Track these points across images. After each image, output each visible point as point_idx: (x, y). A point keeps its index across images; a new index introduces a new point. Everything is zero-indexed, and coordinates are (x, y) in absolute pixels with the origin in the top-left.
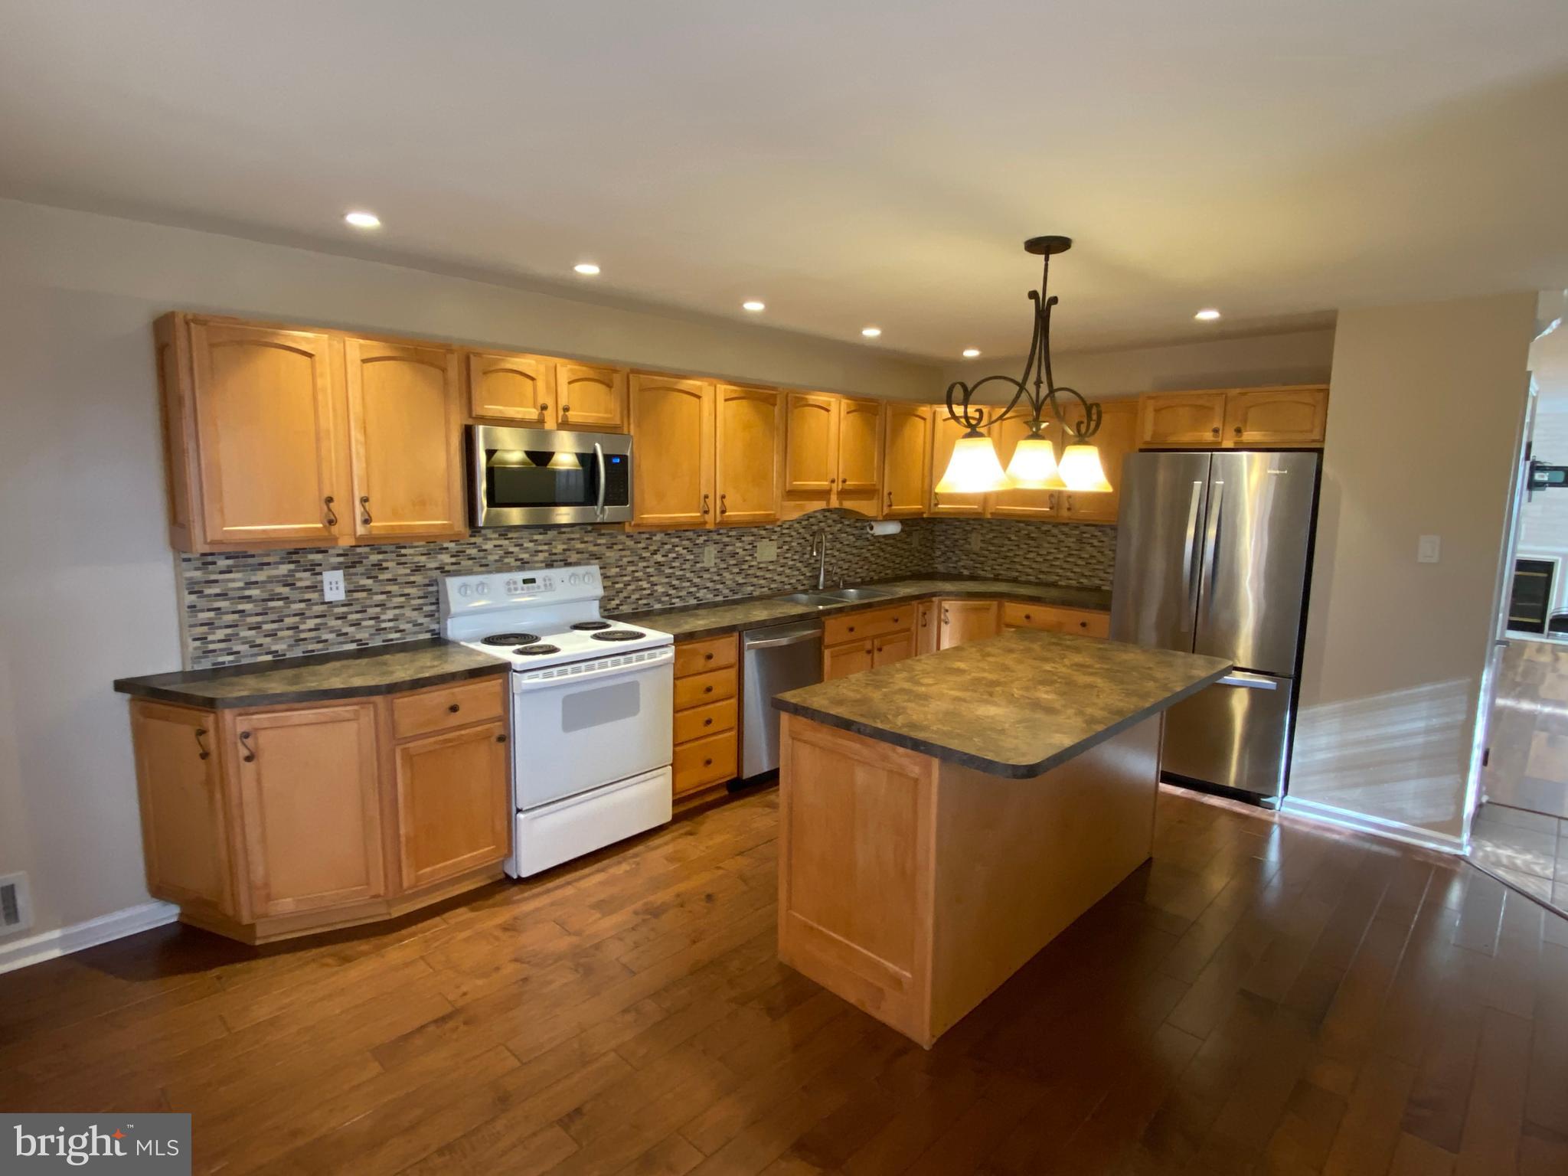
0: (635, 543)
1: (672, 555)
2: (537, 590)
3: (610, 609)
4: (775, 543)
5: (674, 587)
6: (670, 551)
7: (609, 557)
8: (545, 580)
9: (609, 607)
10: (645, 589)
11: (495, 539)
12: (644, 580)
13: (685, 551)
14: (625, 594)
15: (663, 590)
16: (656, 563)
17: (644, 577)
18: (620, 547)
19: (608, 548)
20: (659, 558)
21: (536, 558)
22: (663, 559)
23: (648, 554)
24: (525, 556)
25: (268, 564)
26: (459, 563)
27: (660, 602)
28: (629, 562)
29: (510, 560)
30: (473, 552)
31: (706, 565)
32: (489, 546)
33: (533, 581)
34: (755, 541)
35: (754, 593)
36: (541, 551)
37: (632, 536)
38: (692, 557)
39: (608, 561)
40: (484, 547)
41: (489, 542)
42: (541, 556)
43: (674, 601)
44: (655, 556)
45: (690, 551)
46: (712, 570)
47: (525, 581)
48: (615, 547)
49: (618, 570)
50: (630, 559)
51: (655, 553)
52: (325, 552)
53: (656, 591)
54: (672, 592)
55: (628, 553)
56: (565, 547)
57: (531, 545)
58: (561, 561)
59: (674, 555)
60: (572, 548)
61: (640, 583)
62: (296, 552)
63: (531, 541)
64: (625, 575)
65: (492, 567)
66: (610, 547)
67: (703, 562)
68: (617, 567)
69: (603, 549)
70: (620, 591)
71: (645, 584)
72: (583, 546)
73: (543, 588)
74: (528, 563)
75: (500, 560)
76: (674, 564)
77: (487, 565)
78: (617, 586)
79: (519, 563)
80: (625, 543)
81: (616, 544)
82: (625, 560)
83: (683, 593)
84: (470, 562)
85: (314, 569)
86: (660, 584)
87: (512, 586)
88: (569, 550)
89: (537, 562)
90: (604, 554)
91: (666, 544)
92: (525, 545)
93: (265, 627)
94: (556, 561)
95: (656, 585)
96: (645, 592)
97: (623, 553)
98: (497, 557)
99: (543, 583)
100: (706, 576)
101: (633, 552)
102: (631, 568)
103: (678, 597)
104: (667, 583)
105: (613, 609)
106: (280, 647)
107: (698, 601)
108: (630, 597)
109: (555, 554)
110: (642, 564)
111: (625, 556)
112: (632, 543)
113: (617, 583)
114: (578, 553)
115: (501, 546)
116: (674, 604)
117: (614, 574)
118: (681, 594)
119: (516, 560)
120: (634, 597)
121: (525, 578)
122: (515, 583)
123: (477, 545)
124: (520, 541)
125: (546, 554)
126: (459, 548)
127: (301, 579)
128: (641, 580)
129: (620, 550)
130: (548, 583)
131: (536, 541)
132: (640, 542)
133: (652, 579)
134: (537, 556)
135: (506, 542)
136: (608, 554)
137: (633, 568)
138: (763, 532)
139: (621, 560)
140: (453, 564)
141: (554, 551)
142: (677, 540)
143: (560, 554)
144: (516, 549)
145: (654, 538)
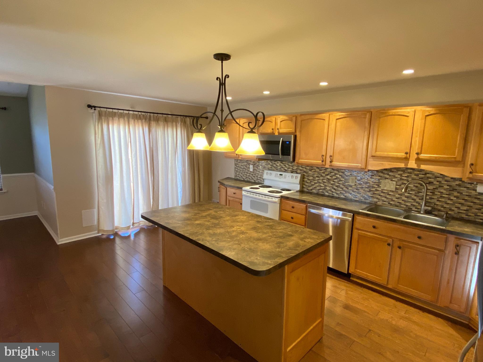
0: (320, 170)
1: (334, 177)
2: (282, 177)
3: (309, 190)
4: (394, 183)
5: (334, 189)
6: (334, 176)
7: (310, 173)
8: (285, 175)
9: (308, 189)
10: (322, 187)
11: (280, 163)
12: (322, 183)
13: (341, 177)
14: (314, 186)
15: (329, 189)
16: (327, 179)
17: (323, 182)
18: (314, 171)
19: (310, 170)
20: (328, 177)
21: (289, 170)
22: (330, 178)
23: (324, 175)
24: (286, 169)
25: (244, 162)
26: (272, 168)
27: (328, 192)
28: (316, 176)
29: (282, 169)
30: (275, 165)
31: (350, 184)
32: (278, 165)
33: (282, 175)
34: (380, 179)
35: (378, 203)
36: (290, 168)
37: (319, 168)
38: (344, 180)
39: (310, 175)
40: (277, 165)
41: (278, 164)
42: (290, 170)
43: (334, 194)
44: (327, 176)
45: (342, 177)
46: (353, 187)
47: (280, 175)
48: (312, 170)
49: (313, 178)
50: (317, 175)
51: (327, 175)
52: (251, 161)
53: (327, 188)
54: (333, 190)
55: (317, 173)
56: (297, 168)
57: (288, 166)
58: (295, 172)
59: (335, 177)
60: (298, 168)
61: (321, 184)
62: (247, 161)
63: (288, 165)
64: (315, 180)
65: (278, 170)
66: (311, 170)
67: (349, 183)
68: (312, 177)
69: (308, 170)
70: (313, 185)
71: (322, 185)
72: (302, 168)
73: (283, 177)
74: (287, 170)
75: (280, 169)
76: (335, 181)
77: (277, 169)
78: (312, 183)
79: (284, 170)
80: (316, 170)
81: (313, 170)
82: (315, 175)
83: (338, 192)
84: (274, 168)
85: (249, 164)
86: (328, 186)
87: (277, 175)
88: (298, 169)
89: (289, 171)
90: (308, 172)
91: (332, 173)
92: (286, 166)
93: (243, 173)
94: (294, 171)
95: (327, 186)
96: (322, 188)
97: (315, 173)
98: (280, 168)
99: (284, 176)
100: (350, 188)
101: (318, 173)
102: (317, 178)
103: (335, 193)
104: (331, 187)
105: (310, 190)
106: (244, 178)
107: (345, 197)
108: (316, 188)
109: (294, 169)
110: (321, 178)
111: (315, 174)
112: (319, 170)
113: (312, 182)
114: (300, 170)
115: (281, 165)
116: (334, 195)
117: (311, 179)
118: (337, 192)
119: (284, 169)
120: (318, 188)
121: (280, 174)
122: (278, 174)
123: (276, 164)
124: (285, 165)
125: (291, 169)
126: (272, 164)
127: (248, 166)
128: (321, 183)
129: (314, 172)
130: (285, 176)
131: (289, 165)
132: (321, 170)
133: (325, 184)
134: (289, 169)
135: (282, 164)
136: (310, 172)
137: (318, 179)
138: (388, 176)
139: (314, 175)
140: (271, 168)
141: (293, 169)
142: (337, 172)
143: (295, 170)
144: (284, 166)
145: (327, 170)
